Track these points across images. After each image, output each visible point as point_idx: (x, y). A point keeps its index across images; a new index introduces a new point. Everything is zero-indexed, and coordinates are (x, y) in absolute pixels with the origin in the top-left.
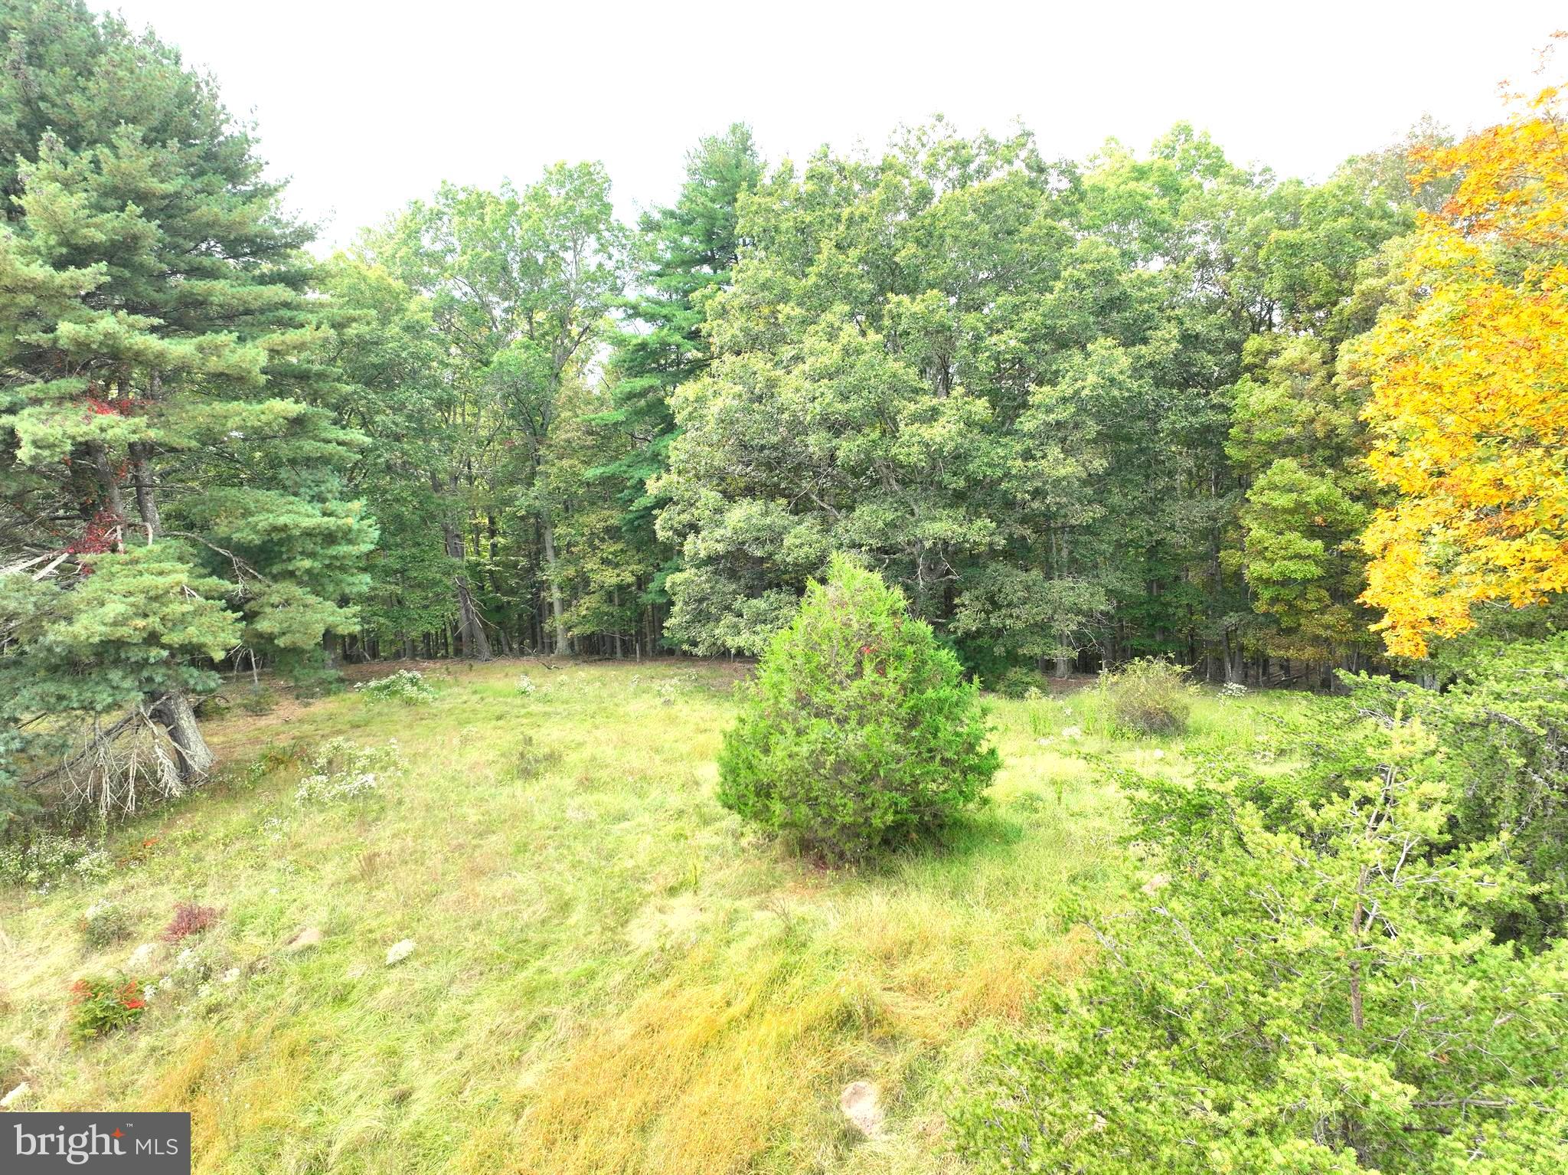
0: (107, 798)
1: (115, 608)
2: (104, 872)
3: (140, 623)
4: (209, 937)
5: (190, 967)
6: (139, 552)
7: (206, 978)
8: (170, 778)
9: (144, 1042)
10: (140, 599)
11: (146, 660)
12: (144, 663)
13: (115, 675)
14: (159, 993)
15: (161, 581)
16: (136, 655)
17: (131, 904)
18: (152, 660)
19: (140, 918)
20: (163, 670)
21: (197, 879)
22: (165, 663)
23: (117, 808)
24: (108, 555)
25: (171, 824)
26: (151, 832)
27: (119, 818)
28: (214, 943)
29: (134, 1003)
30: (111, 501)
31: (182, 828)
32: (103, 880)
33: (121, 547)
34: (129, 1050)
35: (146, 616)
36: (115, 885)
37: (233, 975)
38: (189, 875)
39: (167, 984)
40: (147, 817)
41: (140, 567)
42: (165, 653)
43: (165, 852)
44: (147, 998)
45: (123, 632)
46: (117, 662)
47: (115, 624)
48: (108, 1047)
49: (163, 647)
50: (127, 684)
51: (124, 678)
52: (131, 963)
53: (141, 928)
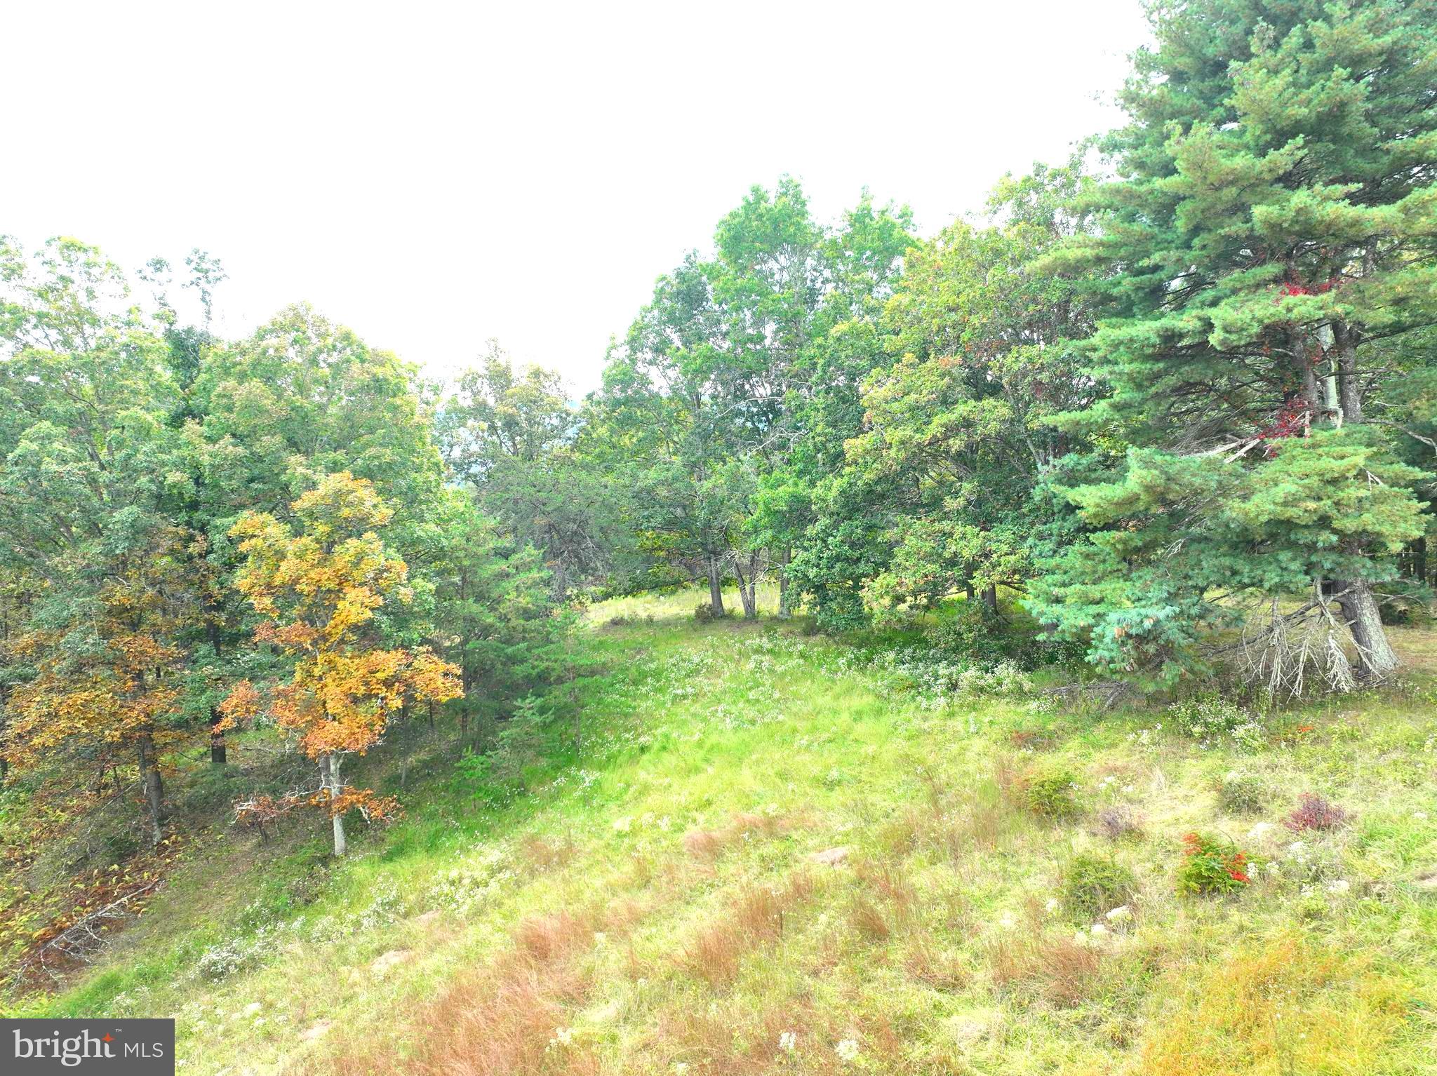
0: (1277, 676)
1: (1288, 487)
2: (1256, 744)
3: (1312, 505)
4: (1330, 839)
5: (1302, 861)
6: (1321, 436)
7: (1316, 879)
8: (1341, 672)
9: (1236, 916)
10: (1314, 481)
11: (1315, 543)
12: (1312, 547)
13: (1284, 556)
14: (1263, 875)
15: (1337, 466)
16: (1304, 537)
17: (1269, 782)
18: (1320, 545)
19: (1274, 796)
20: (1333, 557)
21: (1340, 777)
22: (1331, 548)
23: (1285, 690)
24: (1293, 439)
25: (1333, 718)
26: (1307, 718)
27: (1285, 700)
28: (1334, 847)
29: (1239, 876)
30: (1306, 388)
31: (1342, 724)
32: (1254, 752)
33: (1307, 431)
34: (1223, 918)
35: (1319, 499)
36: (1261, 759)
37: (1342, 887)
38: (1334, 771)
39: (1273, 869)
40: (1312, 704)
41: (1320, 451)
42: (1334, 538)
43: (1316, 740)
44: (1250, 875)
45: (1291, 512)
46: (1292, 545)
47: (1285, 504)
48: (1207, 907)
49: (1335, 531)
50: (1294, 566)
51: (1293, 559)
52: (1251, 835)
53: (1270, 807)
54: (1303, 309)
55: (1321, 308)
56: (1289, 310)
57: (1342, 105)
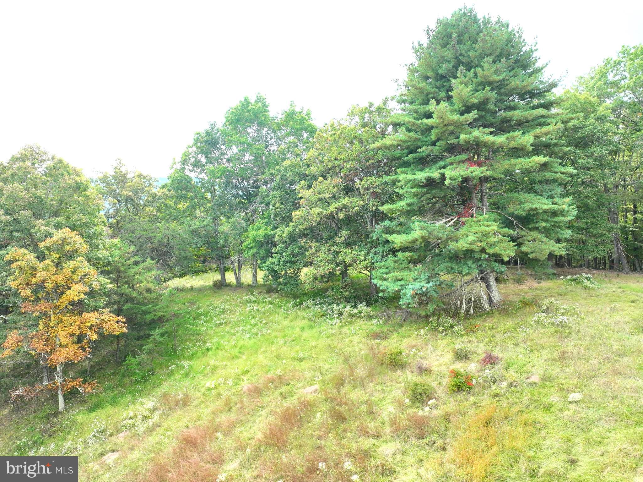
0: (464, 307)
1: (471, 238)
2: (462, 333)
3: (479, 244)
4: (497, 367)
5: (489, 376)
6: (481, 218)
7: (494, 382)
8: (485, 303)
9: (472, 399)
10: (480, 235)
11: (480, 258)
12: (480, 259)
13: (470, 262)
14: (478, 382)
15: (487, 229)
16: (477, 256)
17: (471, 347)
18: (482, 258)
19: (473, 353)
20: (485, 263)
21: (493, 344)
22: (487, 260)
23: (467, 311)
24: (470, 218)
25: (484, 321)
26: (478, 322)
27: (468, 315)
28: (497, 370)
29: (470, 384)
30: (472, 199)
31: (488, 323)
32: (461, 336)
33: (474, 215)
34: (467, 400)
35: (481, 242)
36: (465, 338)
37: (504, 385)
38: (490, 342)
39: (481, 380)
40: (477, 316)
41: (480, 223)
42: (487, 256)
43: (482, 331)
44: (474, 383)
45: (473, 247)
46: (471, 258)
47: (471, 244)
48: (460, 396)
49: (486, 253)
50: (473, 266)
51: (472, 264)
52: (469, 368)
53: (473, 357)
54: (476, 173)
55: (482, 173)
56: (472, 173)
57: (487, 99)
